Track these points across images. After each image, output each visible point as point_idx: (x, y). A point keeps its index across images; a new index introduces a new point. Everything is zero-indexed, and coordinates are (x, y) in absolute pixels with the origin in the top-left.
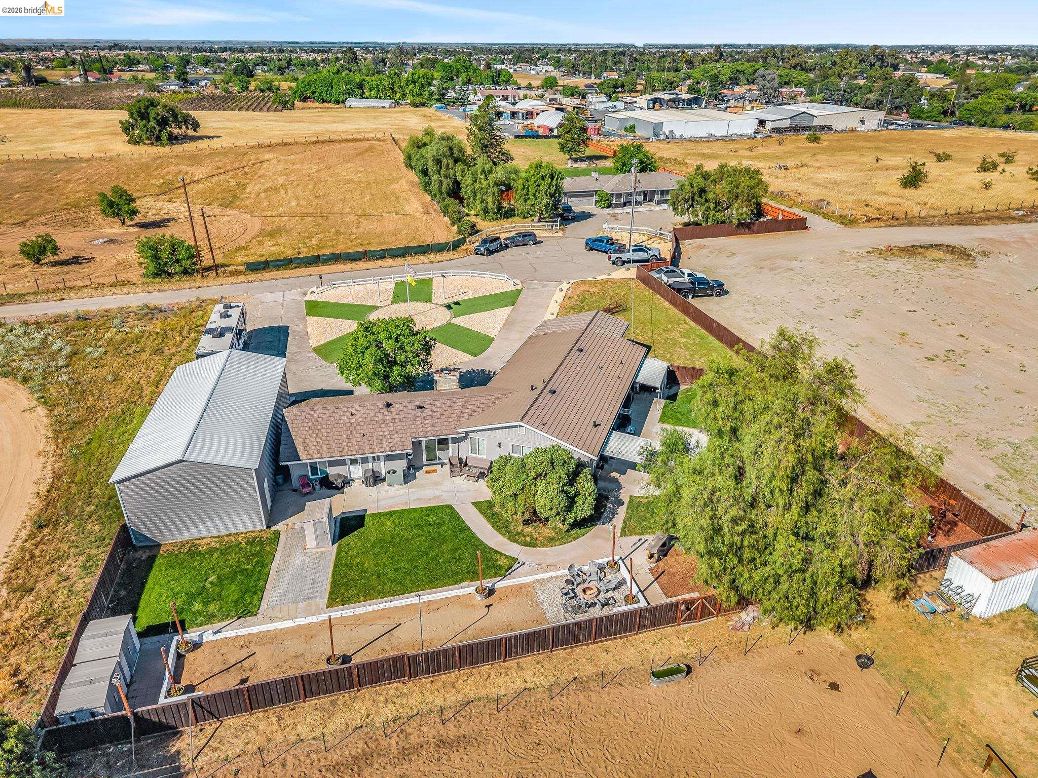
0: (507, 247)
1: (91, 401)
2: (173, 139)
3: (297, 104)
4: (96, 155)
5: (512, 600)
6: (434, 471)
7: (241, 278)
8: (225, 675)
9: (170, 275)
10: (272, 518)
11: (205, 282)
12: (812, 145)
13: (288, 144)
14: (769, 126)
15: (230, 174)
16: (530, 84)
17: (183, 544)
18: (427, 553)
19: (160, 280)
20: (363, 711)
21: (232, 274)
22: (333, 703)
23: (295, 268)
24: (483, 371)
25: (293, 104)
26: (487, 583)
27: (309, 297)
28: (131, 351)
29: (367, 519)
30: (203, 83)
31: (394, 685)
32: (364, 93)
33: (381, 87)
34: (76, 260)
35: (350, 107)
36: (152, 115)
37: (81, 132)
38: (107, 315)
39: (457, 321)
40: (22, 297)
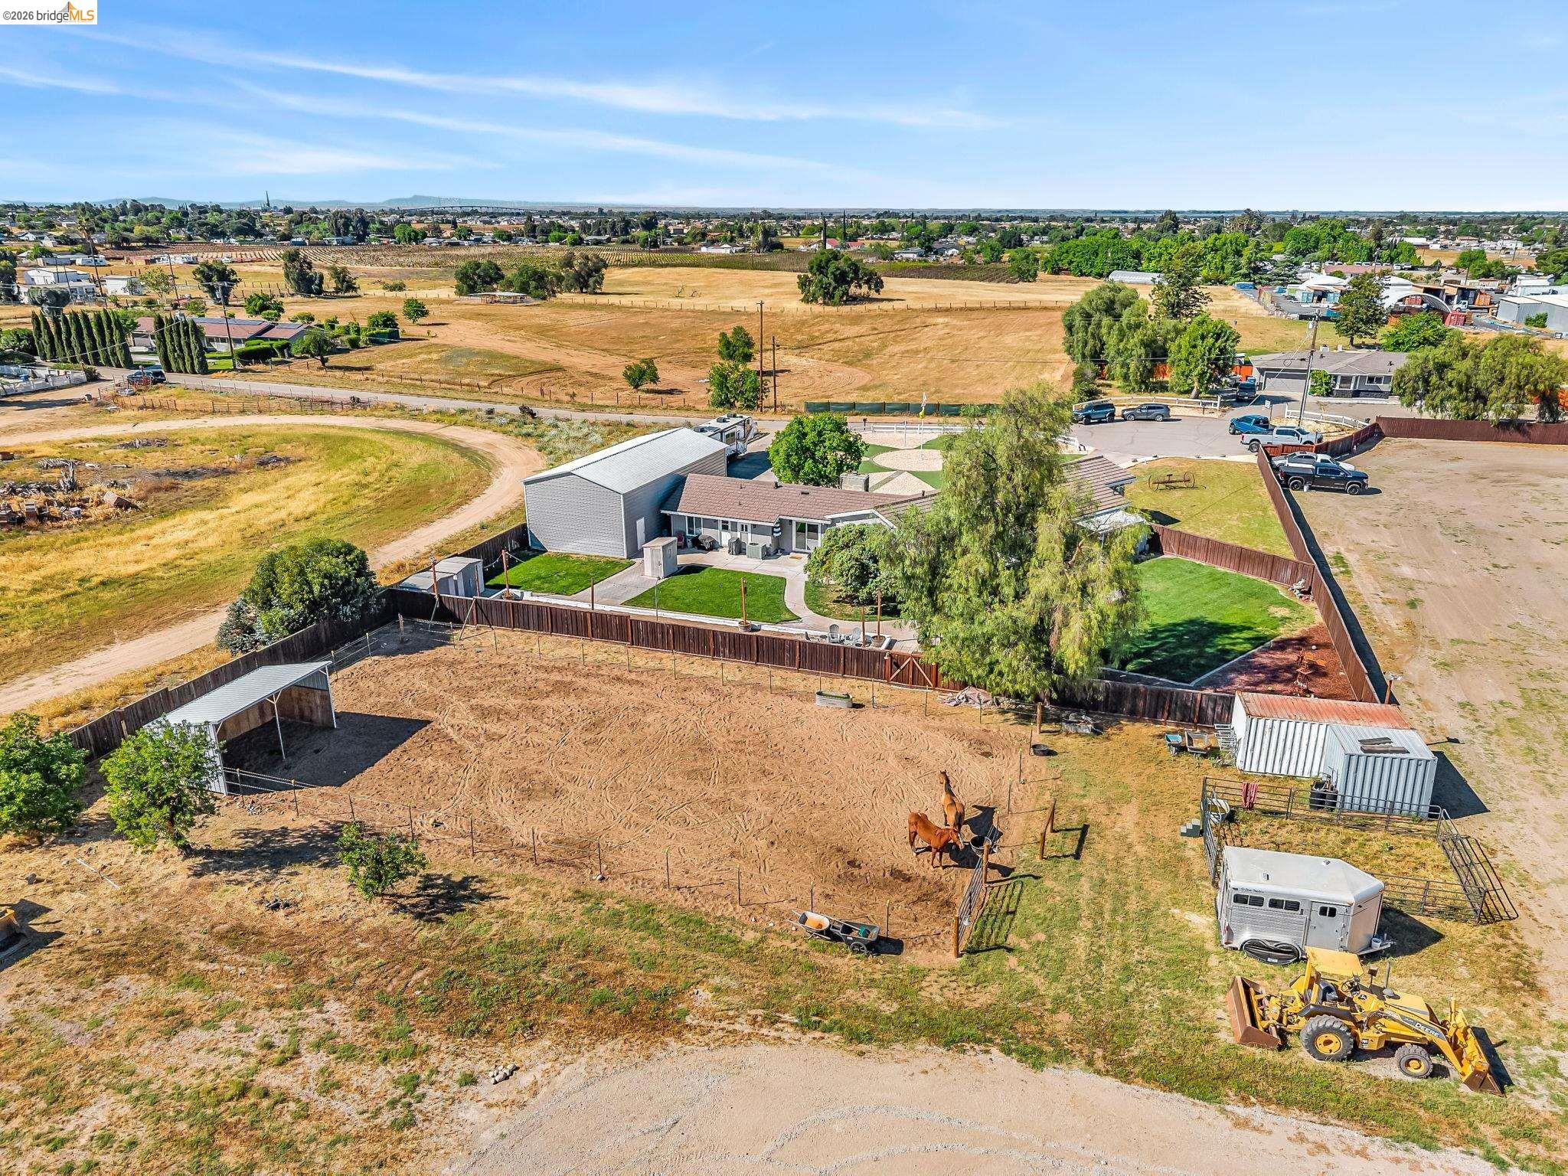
3: (1041, 275)
6: (798, 558)
9: (733, 404)
10: (635, 554)
11: (761, 416)
13: (971, 309)
15: (881, 335)
16: (1438, 263)
17: (561, 554)
19: (721, 409)
21: (790, 413)
22: (569, 642)
25: (1035, 275)
26: (756, 624)
29: (708, 570)
30: (950, 252)
31: (619, 646)
32: (1139, 264)
34: (671, 392)
35: (1112, 281)
36: (831, 269)
37: (769, 291)
40: (601, 408)
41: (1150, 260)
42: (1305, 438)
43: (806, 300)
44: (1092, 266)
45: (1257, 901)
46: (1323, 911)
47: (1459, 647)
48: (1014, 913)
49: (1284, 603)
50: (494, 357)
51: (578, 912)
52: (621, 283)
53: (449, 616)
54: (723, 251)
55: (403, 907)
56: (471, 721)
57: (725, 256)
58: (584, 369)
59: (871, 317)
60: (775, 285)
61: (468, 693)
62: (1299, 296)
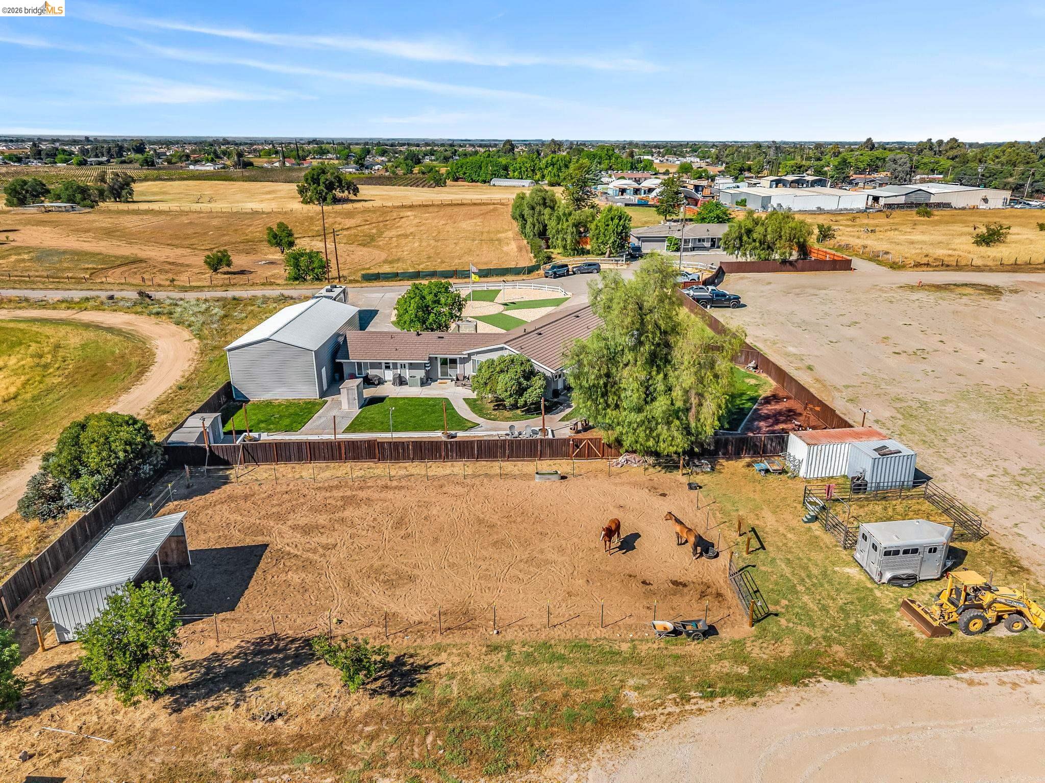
0: (574, 273)
2: (336, 201)
3: (448, 182)
4: (274, 210)
6: (445, 384)
7: (357, 285)
9: (305, 279)
10: (323, 394)
12: (922, 218)
13: (427, 206)
14: (882, 202)
15: (374, 225)
16: (667, 171)
17: (264, 401)
18: (419, 417)
19: (298, 282)
20: (345, 472)
21: (351, 281)
23: (400, 280)
25: (445, 182)
26: (453, 432)
29: (387, 399)
30: (376, 167)
31: (368, 463)
32: (508, 174)
33: (524, 169)
34: (242, 272)
35: (494, 185)
36: (322, 180)
37: (269, 196)
38: (253, 299)
39: (506, 312)
40: (199, 288)
41: (514, 171)
42: (691, 277)
43: (305, 202)
44: (479, 176)
45: (896, 553)
46: (930, 551)
47: (850, 389)
48: (758, 591)
49: (749, 376)
50: (79, 255)
51: (502, 661)
52: (143, 194)
53: (220, 461)
54: (208, 168)
55: (375, 691)
56: (298, 537)
57: (212, 172)
58: (162, 259)
59: (359, 213)
60: (269, 193)
61: (280, 517)
62: (610, 192)
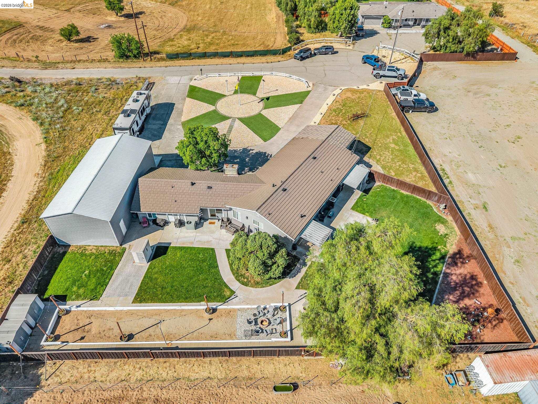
0: (315, 54)
1: (66, 144)
5: (223, 318)
6: (213, 223)
7: (163, 63)
8: (76, 332)
9: (128, 57)
10: (123, 240)
11: (145, 64)
17: (80, 248)
18: (191, 278)
19: (122, 60)
21: (159, 60)
22: (115, 363)
23: (193, 59)
24: (265, 153)
26: (214, 305)
27: (193, 83)
28: (95, 110)
31: (146, 360)
38: (90, 83)
39: (264, 112)
40: (55, 65)
